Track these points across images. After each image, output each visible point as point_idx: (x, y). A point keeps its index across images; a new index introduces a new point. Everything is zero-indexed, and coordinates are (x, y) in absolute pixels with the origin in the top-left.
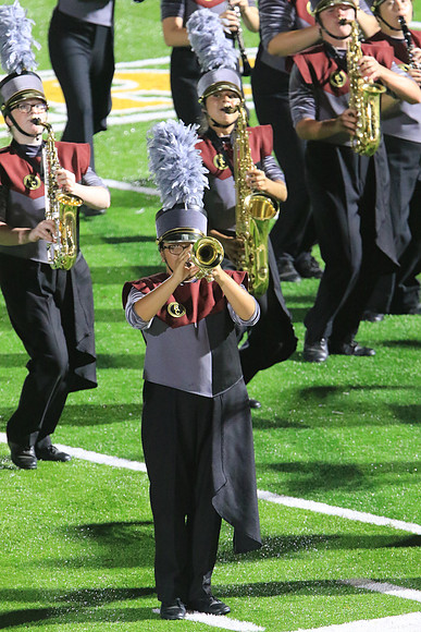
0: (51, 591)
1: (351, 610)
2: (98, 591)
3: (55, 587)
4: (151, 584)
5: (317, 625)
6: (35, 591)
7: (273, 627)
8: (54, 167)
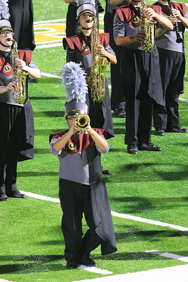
0: (17, 256)
1: (151, 264)
2: (39, 256)
3: (19, 254)
4: (62, 253)
5: (136, 271)
6: (10, 256)
7: (116, 272)
8: (16, 59)
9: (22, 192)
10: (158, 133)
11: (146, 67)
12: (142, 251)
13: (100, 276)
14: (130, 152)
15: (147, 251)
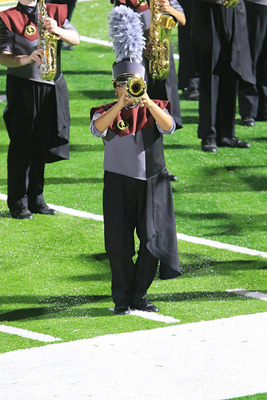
0: (44, 297)
1: (235, 309)
2: (75, 297)
3: (47, 294)
4: (108, 293)
5: (213, 318)
7: (185, 319)
8: (44, 17)
9: (51, 206)
10: (244, 123)
11: (228, 28)
12: (222, 290)
13: (162, 325)
14: (204, 149)
15: (229, 291)
